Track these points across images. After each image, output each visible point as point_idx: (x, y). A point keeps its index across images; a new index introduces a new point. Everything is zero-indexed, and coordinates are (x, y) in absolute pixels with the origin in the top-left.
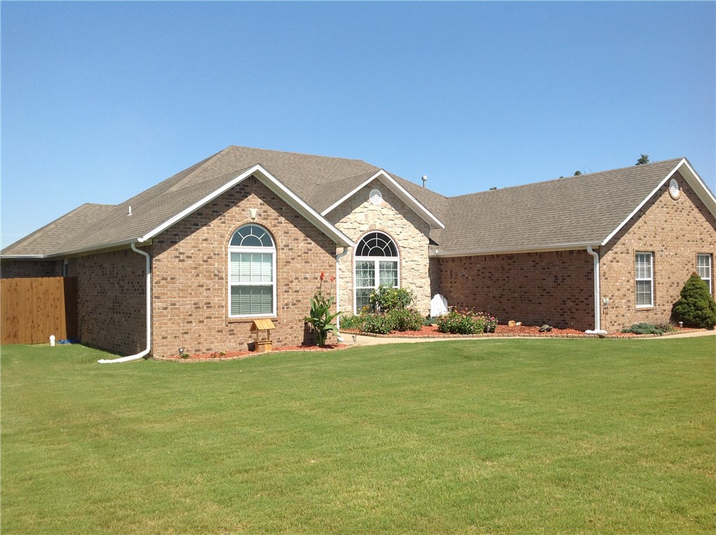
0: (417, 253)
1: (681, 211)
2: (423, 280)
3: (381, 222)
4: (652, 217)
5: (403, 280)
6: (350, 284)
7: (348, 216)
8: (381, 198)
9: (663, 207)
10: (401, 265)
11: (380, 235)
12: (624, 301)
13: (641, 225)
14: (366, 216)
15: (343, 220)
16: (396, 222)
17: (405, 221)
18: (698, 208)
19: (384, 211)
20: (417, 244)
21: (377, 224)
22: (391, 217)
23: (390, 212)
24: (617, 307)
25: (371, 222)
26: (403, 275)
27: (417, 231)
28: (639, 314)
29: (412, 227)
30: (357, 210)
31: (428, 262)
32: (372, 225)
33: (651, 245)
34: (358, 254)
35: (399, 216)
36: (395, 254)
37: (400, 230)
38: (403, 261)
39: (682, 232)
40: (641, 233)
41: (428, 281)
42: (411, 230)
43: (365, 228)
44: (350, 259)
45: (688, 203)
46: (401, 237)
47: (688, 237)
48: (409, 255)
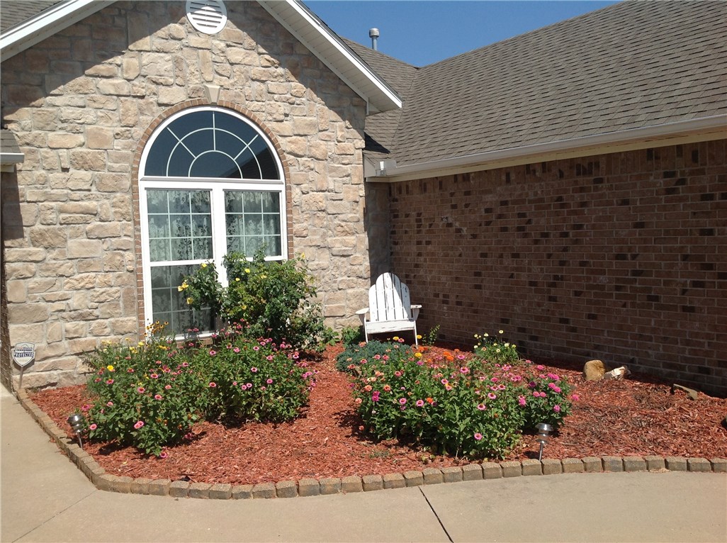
0: (333, 170)
2: (351, 239)
3: (226, 82)
5: (295, 241)
6: (129, 256)
7: (118, 60)
8: (224, 18)
10: (288, 201)
11: (223, 120)
14: (177, 62)
15: (101, 68)
16: (272, 86)
17: (297, 86)
19: (236, 54)
20: (332, 148)
21: (214, 87)
23: (251, 58)
25: (194, 82)
26: (296, 227)
27: (332, 115)
29: (319, 105)
30: (145, 43)
31: (362, 193)
32: (196, 90)
35: (280, 70)
36: (272, 173)
37: (284, 108)
38: (296, 192)
42: (315, 110)
43: (175, 95)
44: (127, 183)
46: (287, 126)
48: (311, 175)
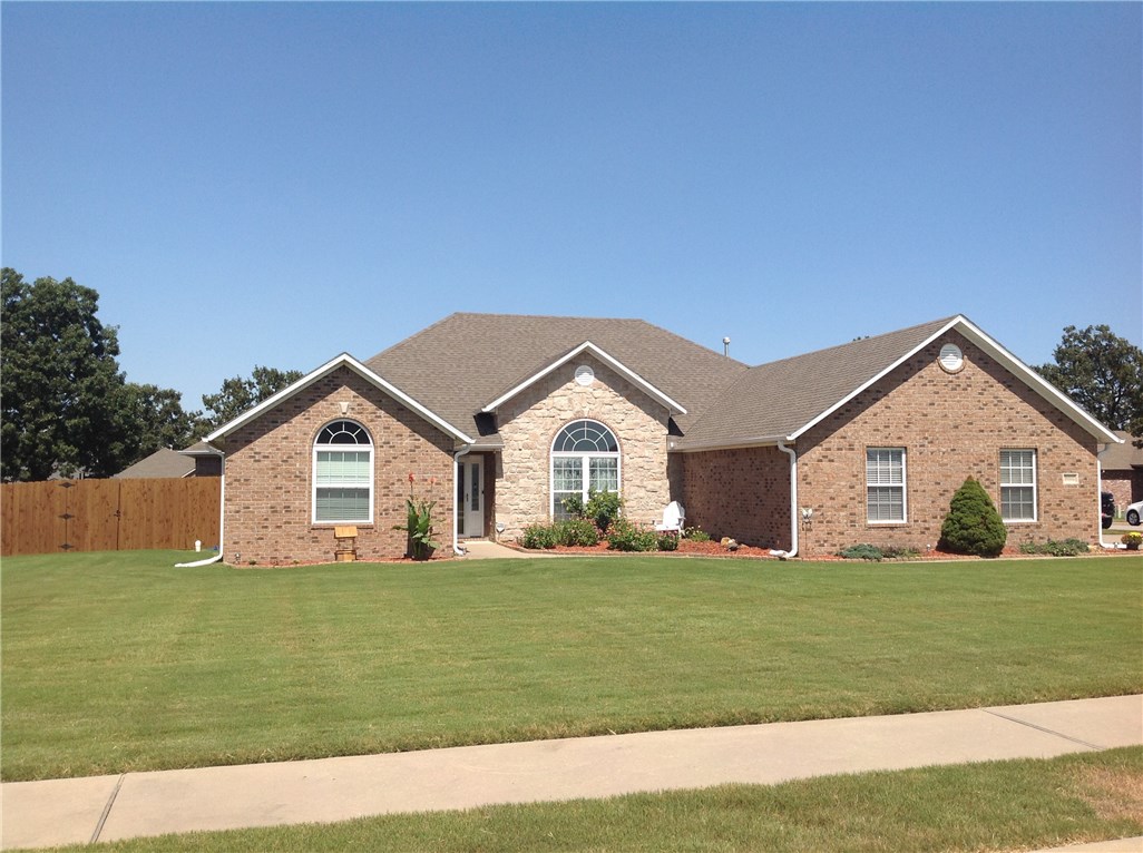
0: (648, 446)
1: (965, 389)
2: (658, 483)
3: (592, 407)
4: (902, 399)
5: (626, 482)
6: (545, 487)
7: (544, 401)
8: (593, 377)
9: (925, 385)
10: (622, 462)
11: (590, 424)
12: (842, 514)
13: (878, 410)
14: (570, 400)
15: (536, 406)
16: (616, 406)
17: (630, 405)
18: (1003, 383)
19: (598, 393)
20: (648, 435)
21: (586, 410)
22: (607, 401)
23: (608, 394)
24: (828, 522)
25: (577, 408)
26: (626, 476)
27: (649, 418)
28: (873, 531)
29: (641, 413)
30: (555, 393)
31: (666, 458)
32: (578, 412)
33: (900, 438)
34: (558, 447)
35: (621, 398)
36: (614, 449)
37: (622, 416)
38: (627, 458)
39: (966, 418)
40: (880, 422)
41: (667, 483)
42: (639, 416)
43: (568, 415)
44: (545, 455)
45: (981, 376)
46: (623, 425)
47: (979, 424)
48: (635, 449)
